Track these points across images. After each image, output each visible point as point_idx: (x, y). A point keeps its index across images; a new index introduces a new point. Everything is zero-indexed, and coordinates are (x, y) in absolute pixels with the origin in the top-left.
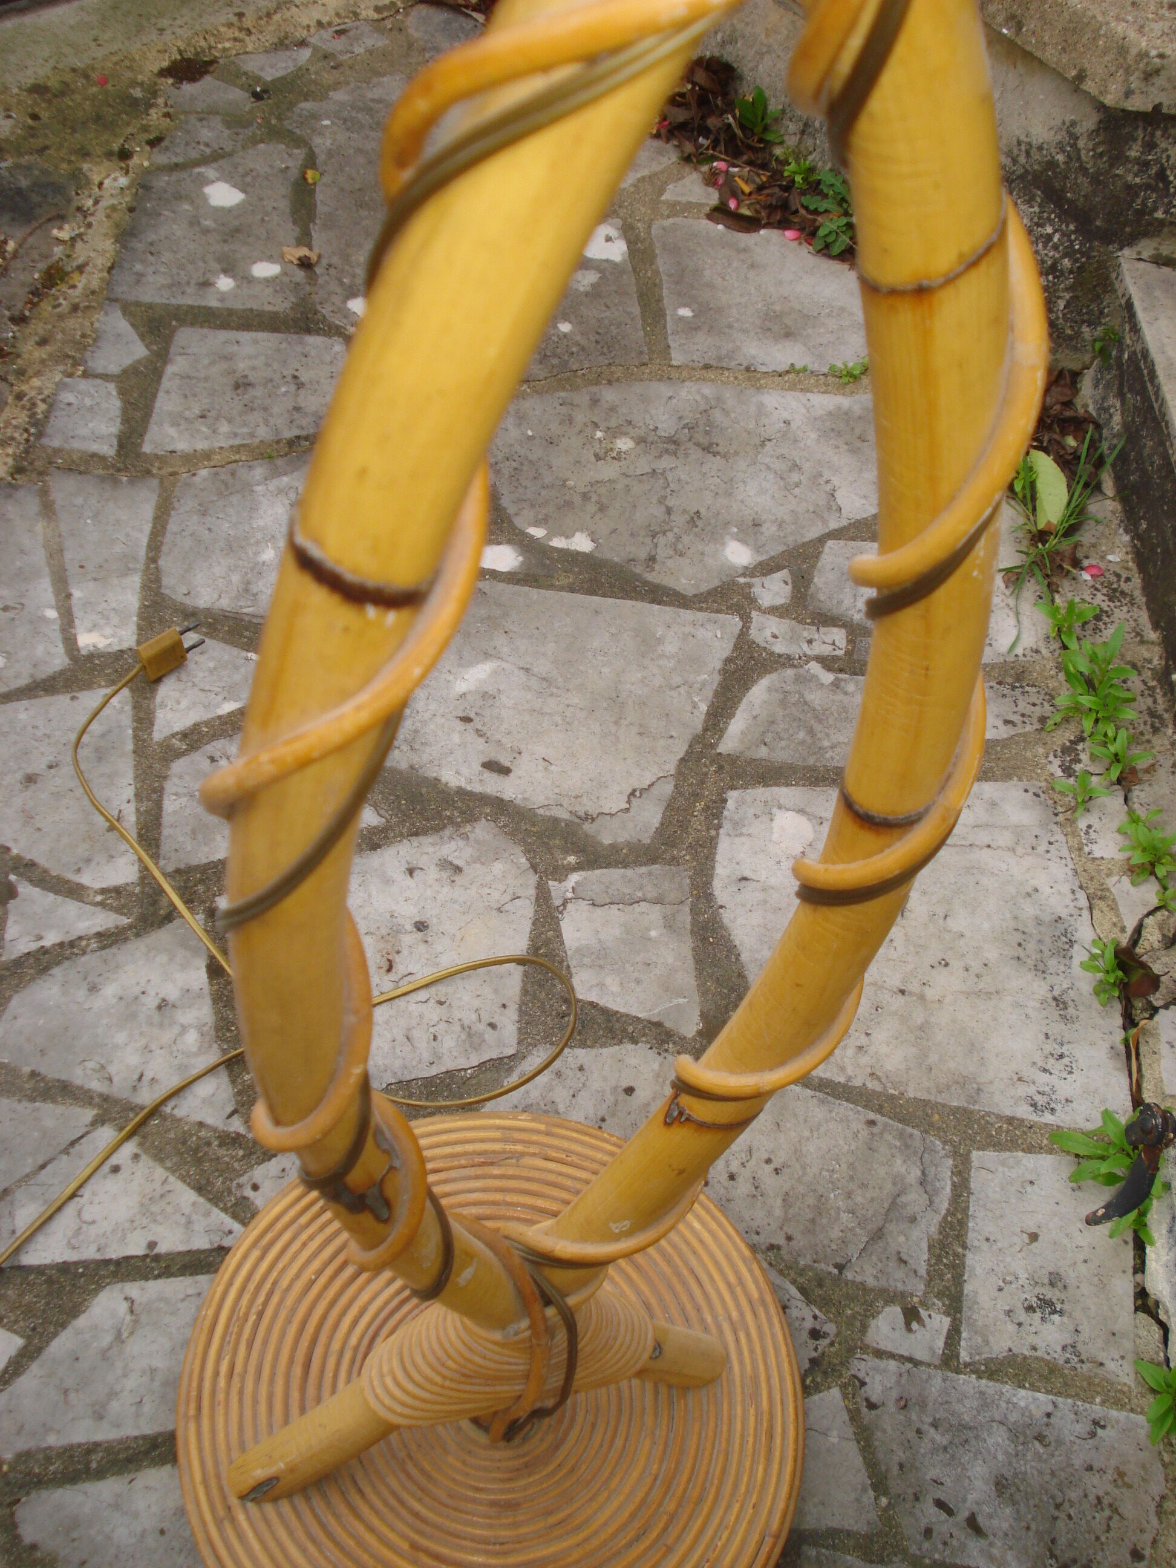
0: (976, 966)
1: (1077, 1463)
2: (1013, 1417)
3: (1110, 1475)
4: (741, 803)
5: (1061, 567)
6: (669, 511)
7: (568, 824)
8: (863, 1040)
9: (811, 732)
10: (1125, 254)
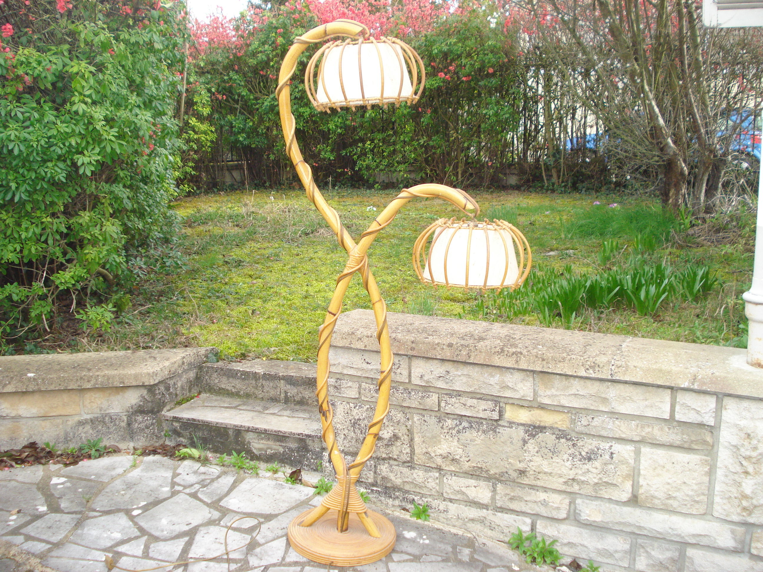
5: (207, 461)
9: (215, 494)
10: (163, 413)
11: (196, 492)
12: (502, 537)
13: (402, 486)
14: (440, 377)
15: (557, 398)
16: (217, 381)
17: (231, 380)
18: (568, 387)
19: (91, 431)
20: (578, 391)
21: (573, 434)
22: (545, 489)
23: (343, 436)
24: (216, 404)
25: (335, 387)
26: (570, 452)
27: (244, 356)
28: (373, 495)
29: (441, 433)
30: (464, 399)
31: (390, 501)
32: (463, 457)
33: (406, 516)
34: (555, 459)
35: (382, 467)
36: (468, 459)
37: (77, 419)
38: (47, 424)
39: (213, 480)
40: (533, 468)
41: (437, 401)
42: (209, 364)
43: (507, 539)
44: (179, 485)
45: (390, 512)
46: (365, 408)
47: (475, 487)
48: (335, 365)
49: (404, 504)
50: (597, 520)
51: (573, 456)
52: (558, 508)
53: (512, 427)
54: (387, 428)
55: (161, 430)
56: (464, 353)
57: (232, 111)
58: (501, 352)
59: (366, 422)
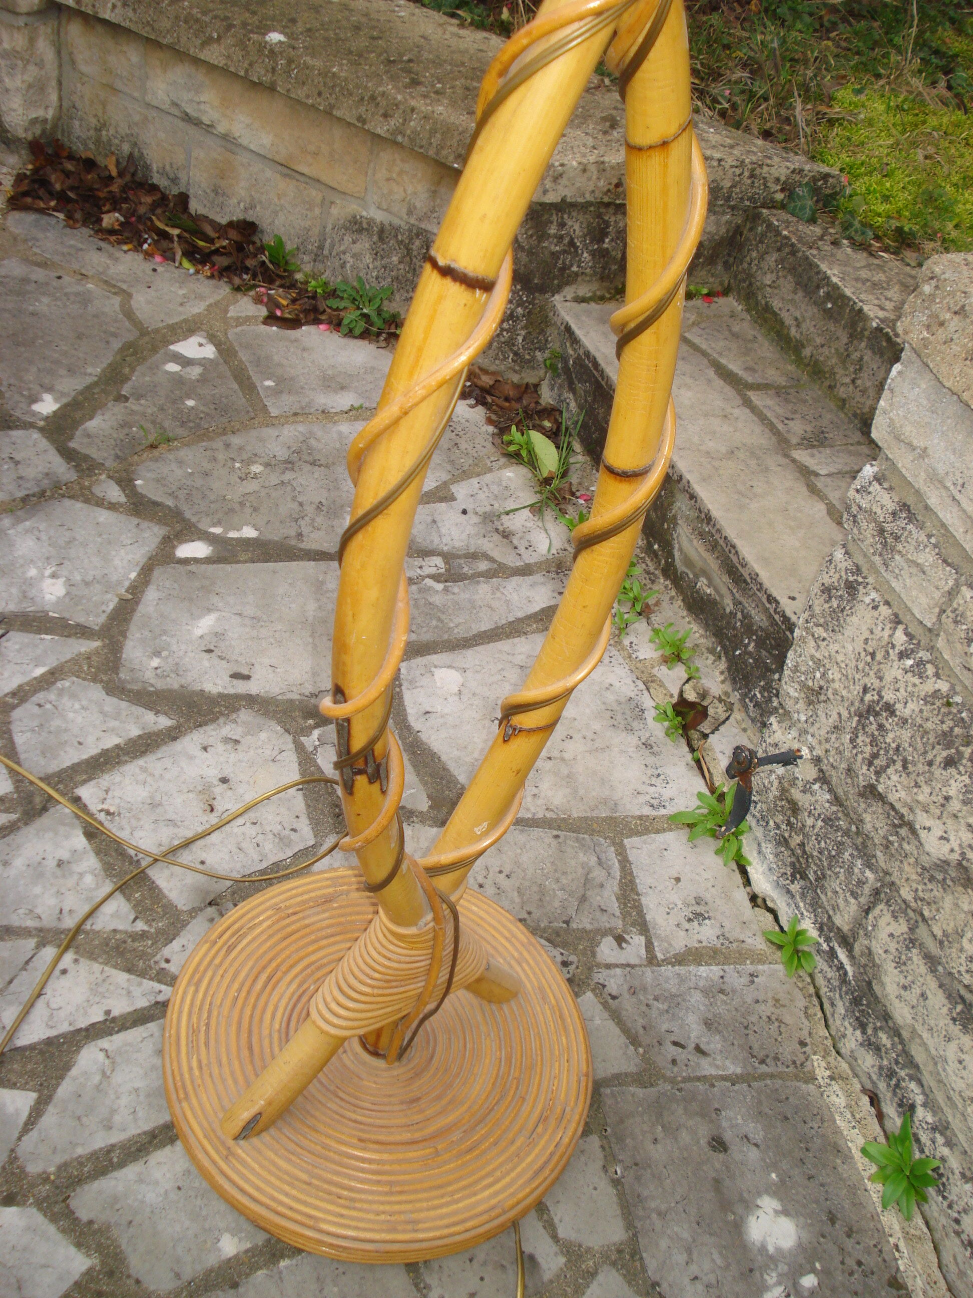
0: (590, 735)
1: (749, 1000)
2: (701, 984)
3: (771, 1003)
4: (409, 670)
5: (564, 498)
6: (301, 504)
7: (301, 701)
8: (535, 791)
9: (439, 620)
10: (557, 299)
13: (904, 1034)
16: (768, 279)
17: (800, 295)
19: (368, 259)
25: (882, 531)
28: (826, 968)
31: (852, 1040)
33: (858, 1133)
35: (887, 917)
37: (353, 208)
38: (288, 187)
42: (777, 218)
45: (822, 1073)
46: (930, 686)
49: (882, 1085)
55: (536, 342)
59: (905, 735)
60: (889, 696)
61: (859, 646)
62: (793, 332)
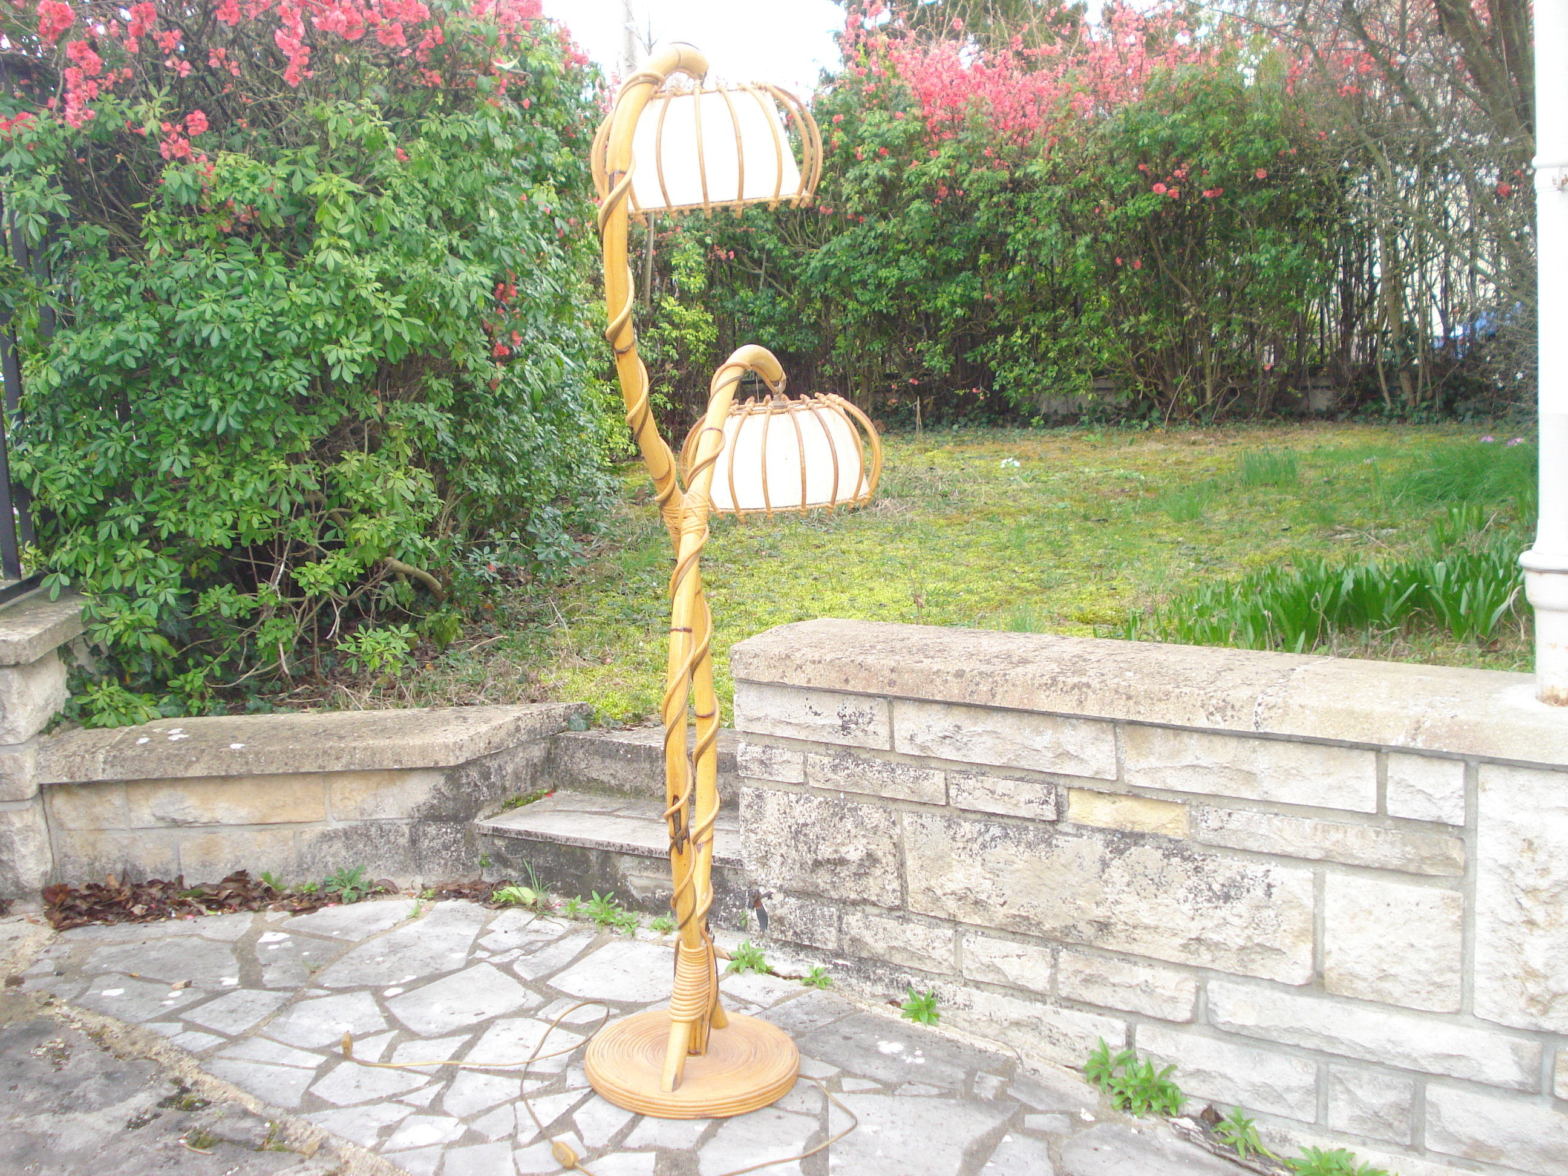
1: (815, 1002)
2: (792, 1006)
3: (825, 1000)
4: (553, 983)
5: (548, 910)
7: (518, 1009)
9: (544, 965)
10: (476, 821)
11: (512, 962)
12: (1072, 1059)
13: (887, 957)
14: (945, 737)
15: (1160, 774)
16: (583, 765)
17: (608, 761)
18: (1179, 751)
19: (344, 853)
20: (1197, 758)
21: (1197, 848)
22: (1150, 961)
23: (780, 859)
24: (577, 807)
25: (762, 762)
26: (1189, 883)
27: (638, 720)
28: (836, 975)
29: (952, 849)
30: (991, 780)
31: (867, 987)
32: (994, 897)
33: (895, 1015)
34: (1162, 898)
35: (850, 918)
36: (1002, 901)
37: (319, 828)
38: (266, 837)
39: (548, 943)
40: (1123, 918)
41: (943, 786)
42: (571, 734)
43: (1082, 1063)
44: (485, 949)
45: (864, 1007)
46: (816, 802)
47: (1019, 956)
48: (759, 719)
49: (892, 992)
50: (1248, 1023)
51: (1195, 891)
52: (1174, 1000)
53: (1082, 835)
54: (855, 841)
55: (472, 853)
56: (984, 688)
57: (752, 281)
58: (1052, 685)
59: (817, 829)
60: (801, 821)
61: (776, 814)
62: (613, 782)
